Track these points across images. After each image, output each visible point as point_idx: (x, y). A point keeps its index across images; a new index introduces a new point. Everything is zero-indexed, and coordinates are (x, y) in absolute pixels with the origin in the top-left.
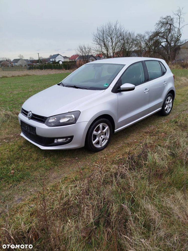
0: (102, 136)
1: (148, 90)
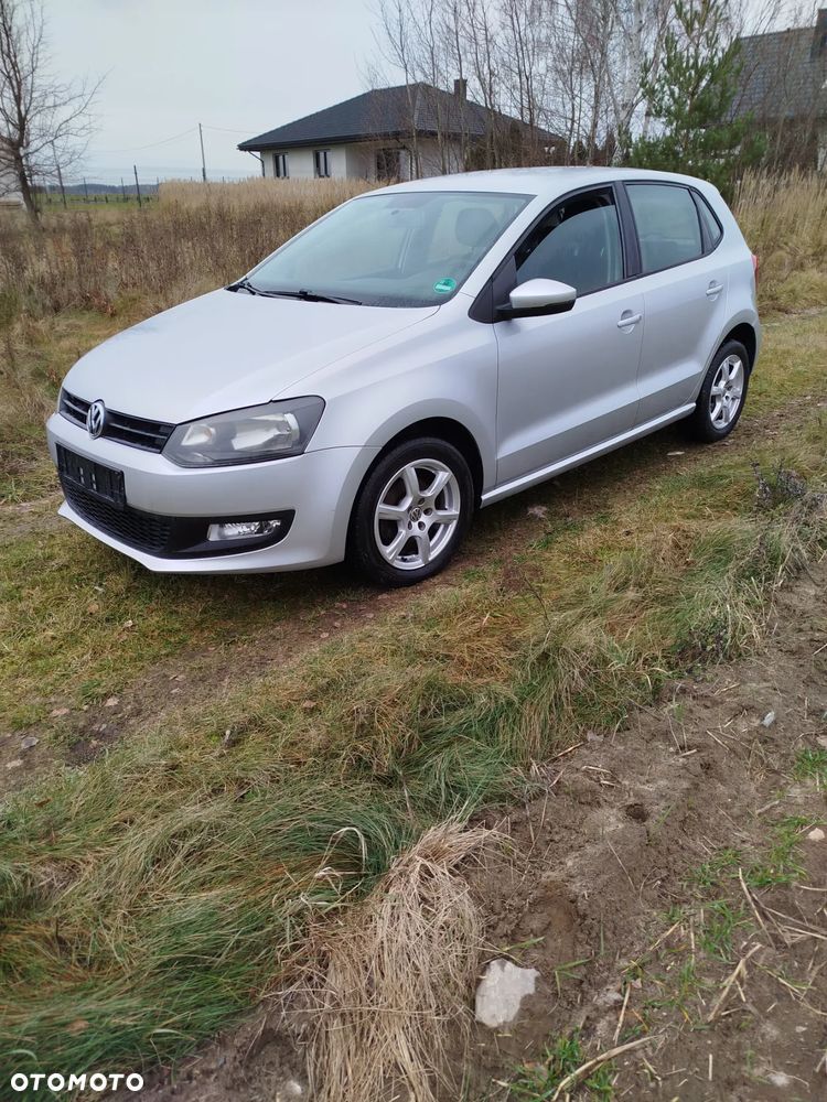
0: (423, 518)
1: (636, 317)
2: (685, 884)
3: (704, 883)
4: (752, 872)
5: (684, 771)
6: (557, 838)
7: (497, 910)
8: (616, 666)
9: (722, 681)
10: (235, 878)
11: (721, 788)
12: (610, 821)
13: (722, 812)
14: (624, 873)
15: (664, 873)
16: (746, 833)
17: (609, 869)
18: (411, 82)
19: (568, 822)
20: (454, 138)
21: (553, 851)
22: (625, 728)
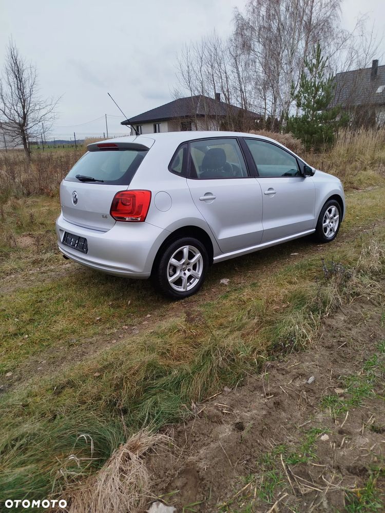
2: (258, 463)
3: (267, 462)
4: (290, 457)
5: (265, 406)
6: (197, 439)
7: (161, 476)
8: (242, 355)
9: (292, 362)
10: (38, 461)
11: (283, 414)
12: (226, 431)
13: (282, 426)
14: (226, 457)
15: (248, 457)
16: (292, 437)
17: (220, 455)
18: (193, 95)
19: (205, 431)
20: (212, 117)
21: (195, 446)
22: (242, 385)
